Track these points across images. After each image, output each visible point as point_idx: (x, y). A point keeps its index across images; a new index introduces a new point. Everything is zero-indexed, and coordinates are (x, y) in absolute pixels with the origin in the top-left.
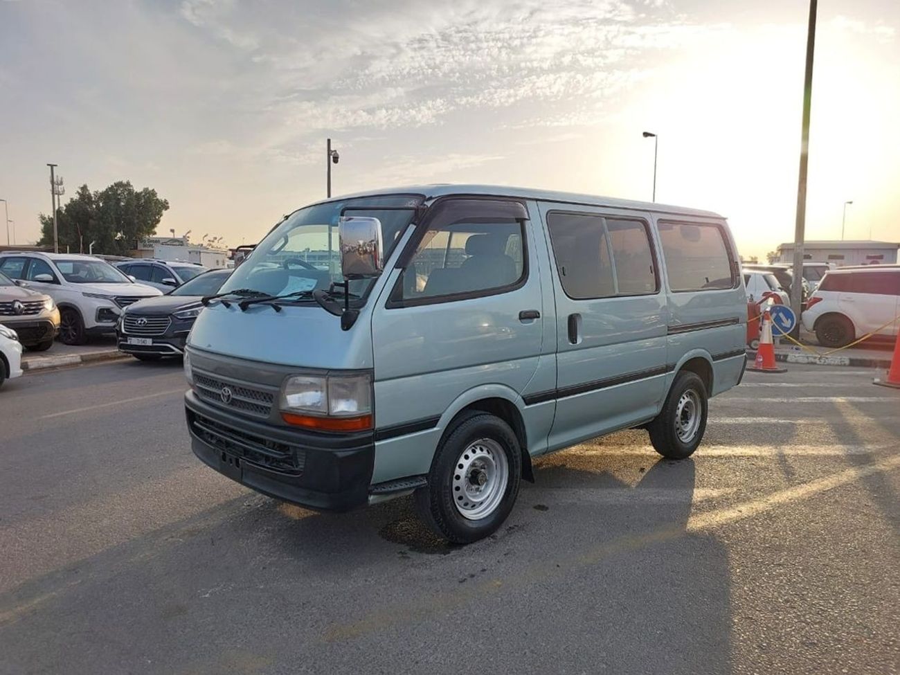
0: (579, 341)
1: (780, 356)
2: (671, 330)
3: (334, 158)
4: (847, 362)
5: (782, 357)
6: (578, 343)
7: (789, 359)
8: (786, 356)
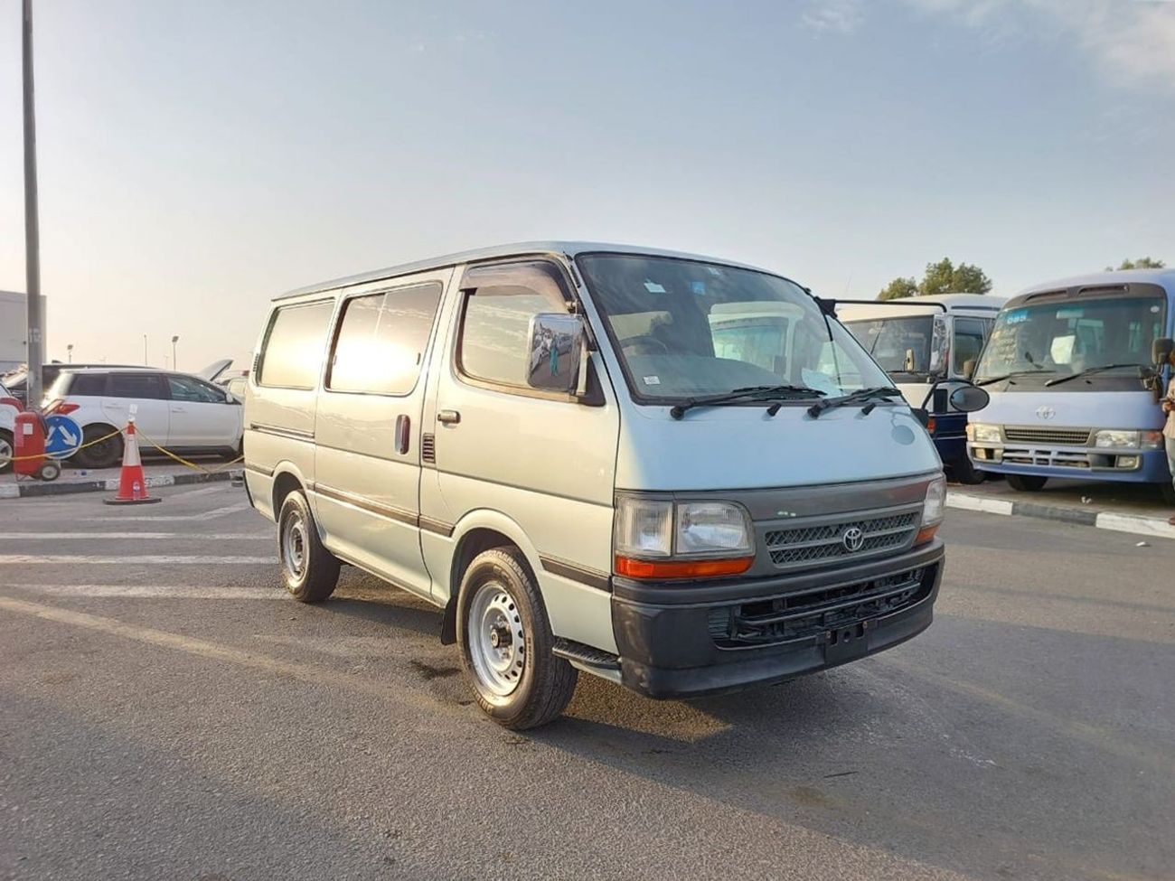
1: (95, 483)
4: (172, 481)
5: (98, 485)
7: (107, 487)
8: (103, 483)
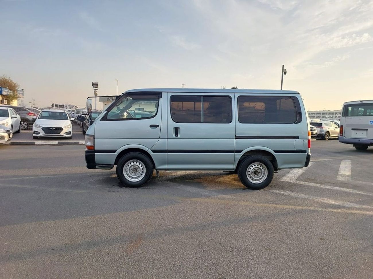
0: (179, 136)
2: (237, 137)
3: (284, 72)
6: (178, 137)
